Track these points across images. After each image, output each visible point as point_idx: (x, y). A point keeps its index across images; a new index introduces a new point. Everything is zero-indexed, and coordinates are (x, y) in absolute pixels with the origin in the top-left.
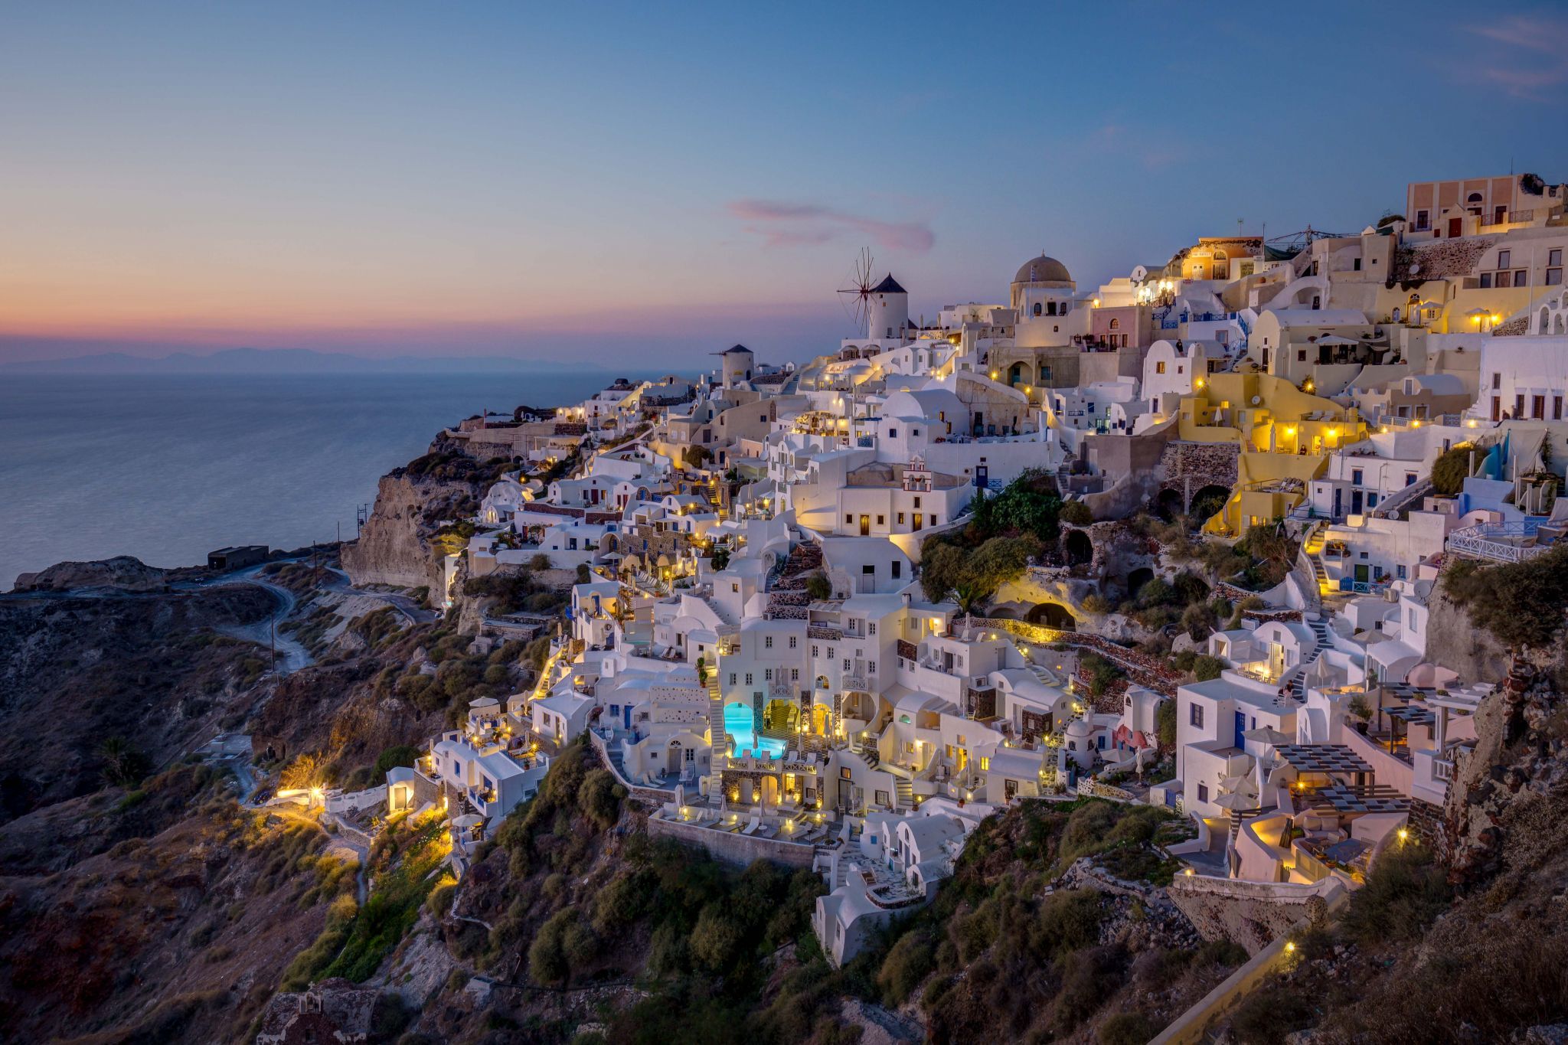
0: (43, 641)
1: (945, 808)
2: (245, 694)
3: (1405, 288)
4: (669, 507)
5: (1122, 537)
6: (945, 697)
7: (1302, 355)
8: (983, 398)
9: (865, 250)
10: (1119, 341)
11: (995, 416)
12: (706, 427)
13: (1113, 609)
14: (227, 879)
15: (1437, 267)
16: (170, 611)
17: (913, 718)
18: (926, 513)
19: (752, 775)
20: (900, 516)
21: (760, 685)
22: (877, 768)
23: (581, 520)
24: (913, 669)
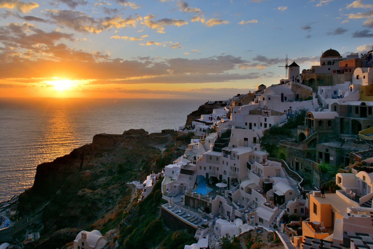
1: (239, 223)
6: (255, 184)
8: (299, 90)
10: (349, 71)
11: (303, 96)
17: (244, 189)
18: (268, 123)
19: (192, 198)
20: (261, 124)
21: (208, 170)
22: (230, 204)
23: (205, 124)
24: (249, 172)
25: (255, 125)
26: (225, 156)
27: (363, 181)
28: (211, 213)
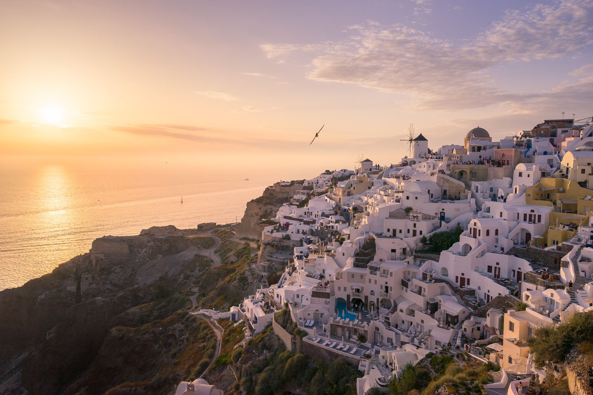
0: (146, 251)
1: (411, 349)
2: (201, 273)
4: (331, 220)
6: (418, 304)
7: (583, 171)
8: (447, 184)
9: (412, 124)
10: (506, 162)
11: (451, 192)
12: (349, 190)
14: (183, 337)
17: (404, 311)
18: (418, 229)
19: (341, 326)
20: (409, 231)
21: (349, 292)
22: (389, 329)
23: (302, 223)
24: (407, 291)
25: (401, 231)
26: (371, 273)
27: (551, 298)
28: (367, 342)
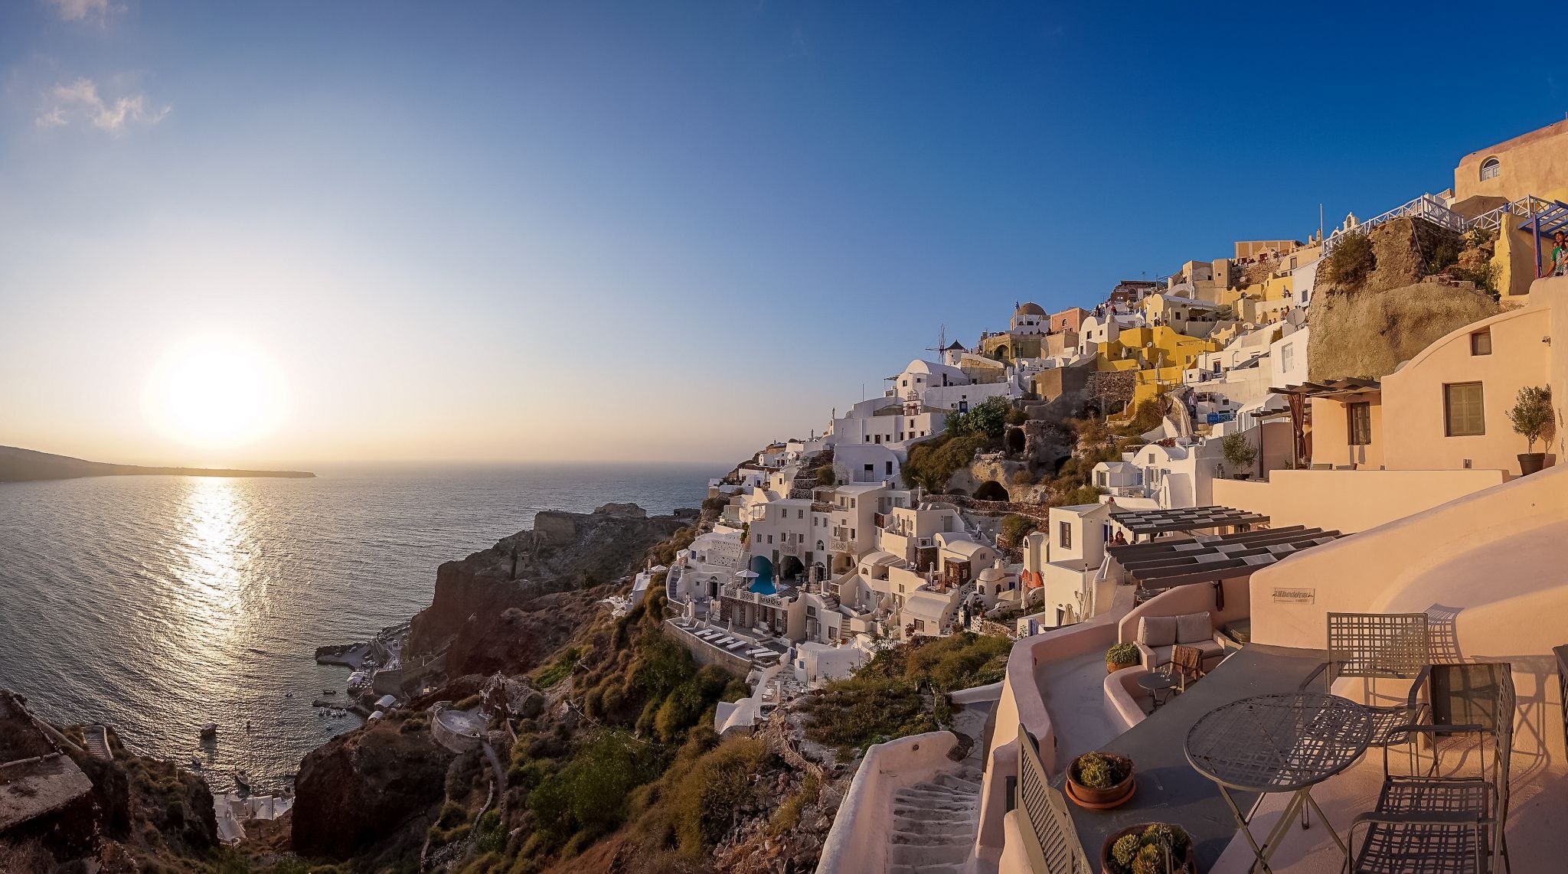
3: (1238, 290)
5: (1051, 433)
6: (896, 553)
7: (1178, 315)
8: (977, 370)
11: (984, 381)
13: (1035, 481)
15: (1256, 278)
16: (642, 526)
17: (870, 572)
18: (917, 430)
20: (902, 433)
21: (777, 543)
22: (836, 608)
24: (880, 533)
25: (888, 438)
27: (1150, 465)
28: (785, 635)
